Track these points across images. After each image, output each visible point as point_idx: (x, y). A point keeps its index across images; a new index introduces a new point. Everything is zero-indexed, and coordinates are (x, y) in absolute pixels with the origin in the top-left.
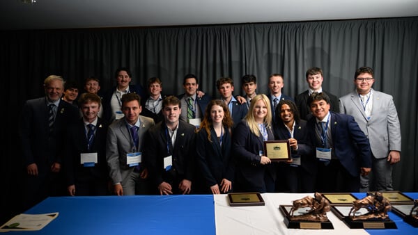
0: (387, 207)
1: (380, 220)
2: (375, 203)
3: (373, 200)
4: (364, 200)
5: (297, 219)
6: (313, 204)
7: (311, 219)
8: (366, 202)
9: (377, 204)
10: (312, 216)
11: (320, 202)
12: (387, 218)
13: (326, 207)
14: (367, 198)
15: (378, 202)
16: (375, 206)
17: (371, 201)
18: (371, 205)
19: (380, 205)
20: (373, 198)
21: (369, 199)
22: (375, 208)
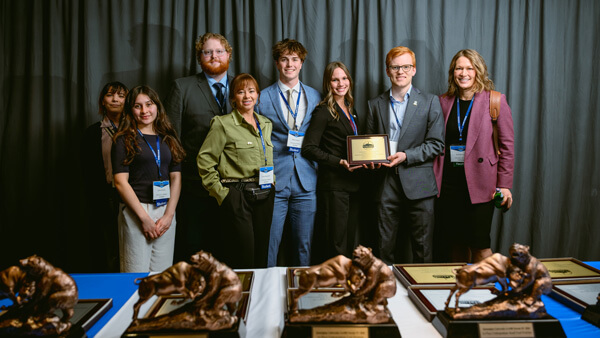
0: (541, 282)
1: (522, 315)
3: (504, 264)
4: (482, 264)
5: (307, 318)
6: (349, 277)
7: (343, 317)
8: (488, 270)
9: (515, 276)
10: (347, 309)
11: (367, 271)
12: (541, 309)
13: (383, 285)
14: (490, 259)
15: (518, 269)
16: (511, 279)
17: (499, 267)
18: (499, 279)
19: (522, 275)
20: (505, 258)
21: (495, 263)
22: (510, 285)
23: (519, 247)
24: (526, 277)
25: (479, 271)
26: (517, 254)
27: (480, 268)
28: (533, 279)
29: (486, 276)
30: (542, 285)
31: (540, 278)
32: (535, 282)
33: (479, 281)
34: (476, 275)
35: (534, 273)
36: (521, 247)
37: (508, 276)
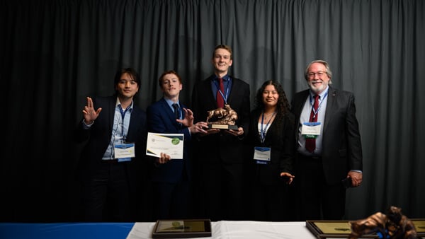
0: (409, 233)
2: (388, 225)
3: (384, 220)
4: (369, 220)
8: (373, 223)
9: (392, 228)
14: (374, 216)
15: (393, 224)
16: (389, 230)
17: (380, 221)
18: (380, 230)
19: (396, 228)
20: (384, 216)
21: (377, 219)
22: (388, 234)
23: (394, 208)
24: (399, 229)
25: (367, 224)
26: (392, 213)
27: (368, 222)
28: (404, 230)
29: (371, 227)
30: (410, 235)
31: (409, 230)
32: (406, 233)
33: (367, 231)
34: (364, 227)
35: (404, 226)
36: (395, 208)
37: (387, 228)
